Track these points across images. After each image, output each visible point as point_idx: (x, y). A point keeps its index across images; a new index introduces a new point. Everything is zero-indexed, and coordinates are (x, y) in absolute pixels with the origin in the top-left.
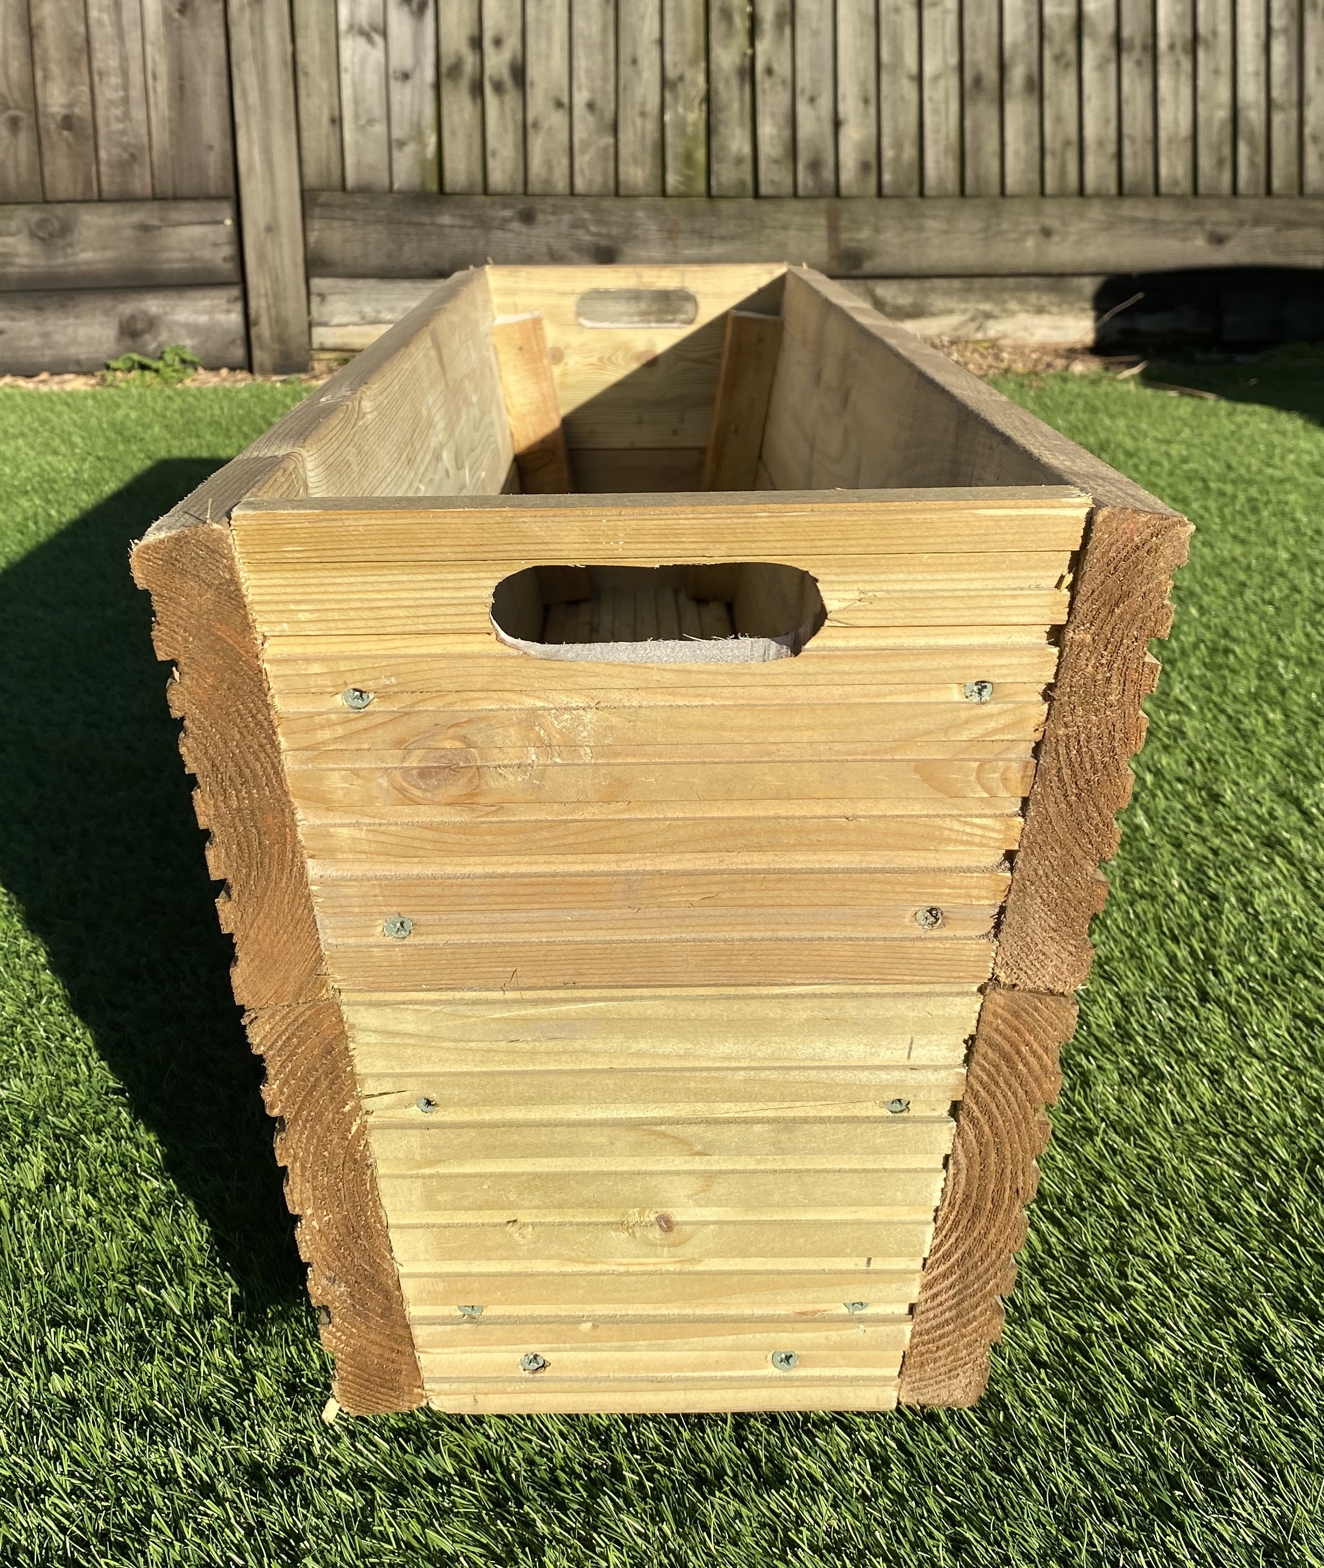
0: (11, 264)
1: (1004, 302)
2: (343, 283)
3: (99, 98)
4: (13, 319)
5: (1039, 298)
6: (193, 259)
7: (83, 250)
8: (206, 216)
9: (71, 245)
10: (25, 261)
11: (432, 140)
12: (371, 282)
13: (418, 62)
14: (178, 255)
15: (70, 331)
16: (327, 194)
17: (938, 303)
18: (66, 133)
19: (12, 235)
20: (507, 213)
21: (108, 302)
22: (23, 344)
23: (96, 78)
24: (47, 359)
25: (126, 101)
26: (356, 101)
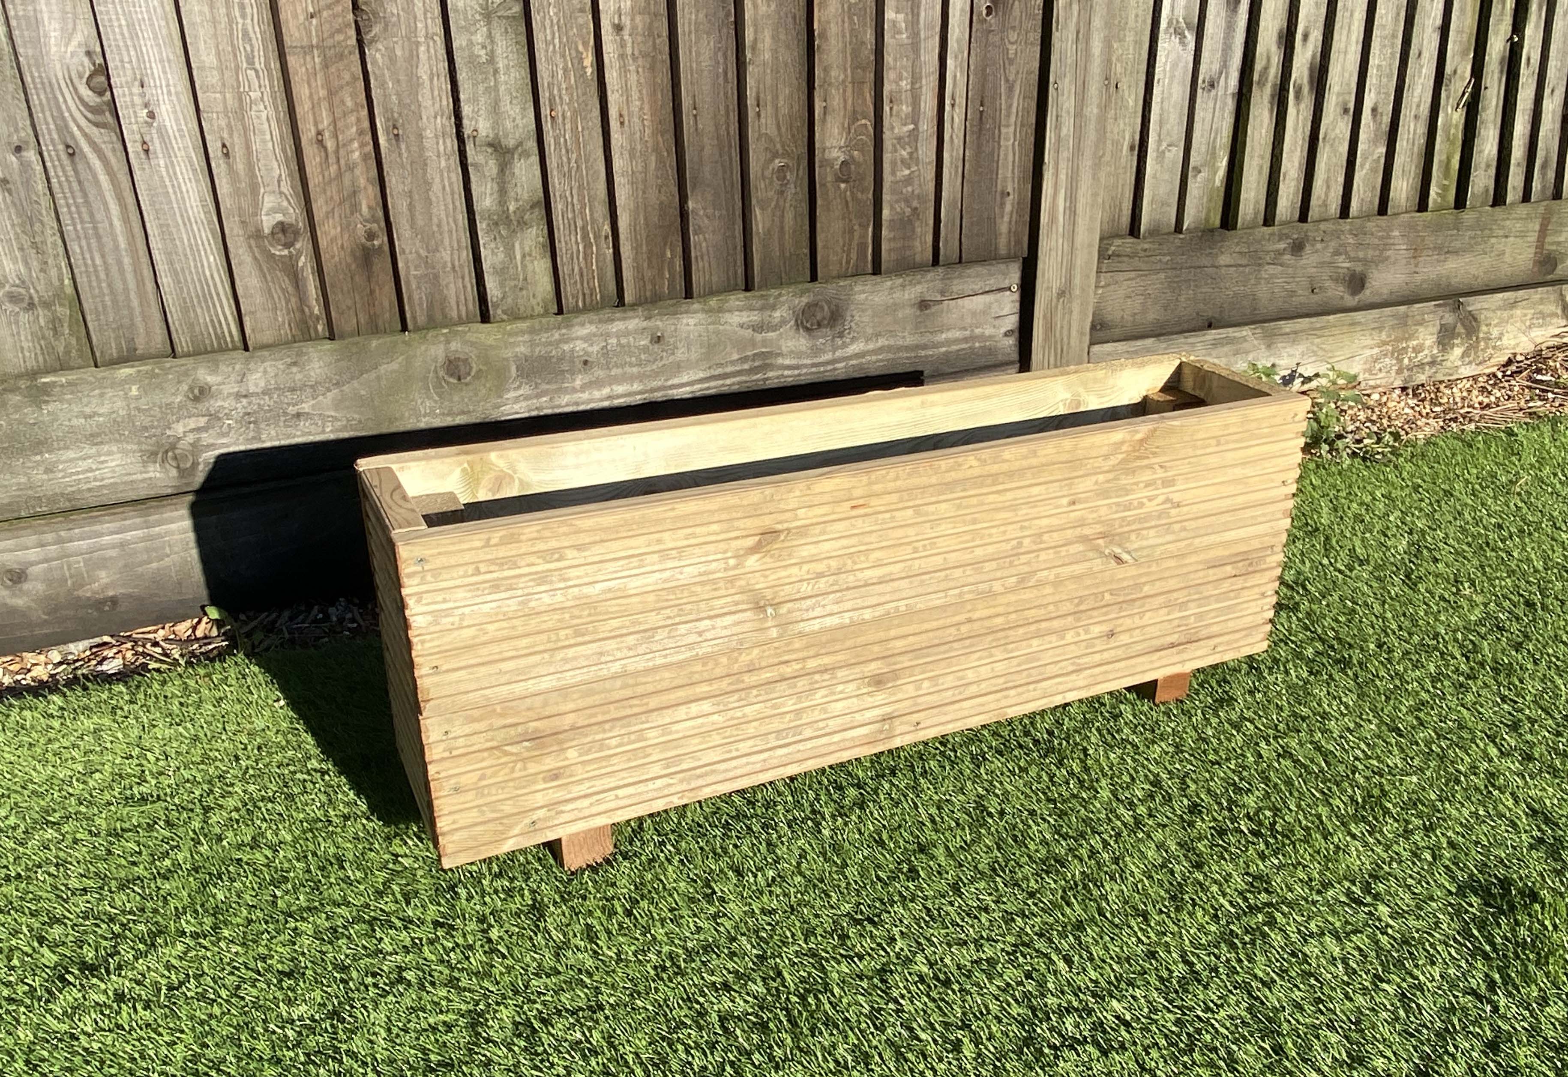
3: (887, 135)
6: (972, 338)
7: (854, 340)
8: (993, 282)
9: (841, 335)
11: (1223, 164)
13: (1225, 65)
14: (958, 334)
16: (1118, 242)
18: (843, 186)
19: (774, 328)
20: (1282, 245)
23: (886, 108)
25: (914, 135)
26: (1161, 123)
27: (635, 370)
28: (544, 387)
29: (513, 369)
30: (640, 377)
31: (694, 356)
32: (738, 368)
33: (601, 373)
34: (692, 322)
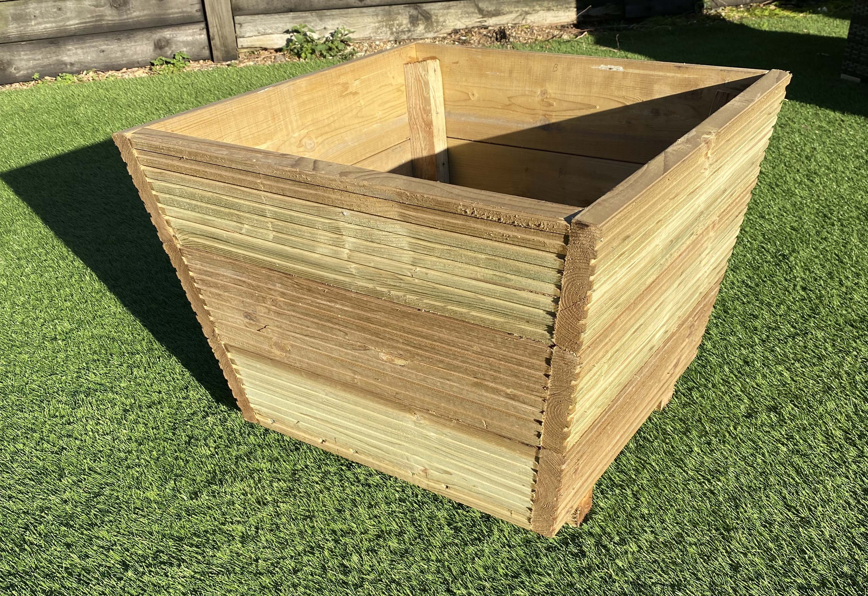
0: (103, 20)
1: (534, 6)
2: (249, 18)
4: (108, 45)
5: (548, 4)
6: (183, 12)
7: (134, 11)
9: (129, 9)
10: (110, 18)
12: (261, 16)
14: (176, 10)
15: (133, 48)
17: (506, 9)
19: (102, 6)
21: (148, 34)
22: (113, 56)
24: (124, 62)
27: (53, 19)
28: (21, 24)
29: (10, 18)
30: (55, 22)
31: (74, 15)
32: (91, 20)
33: (40, 20)
34: (71, 3)
